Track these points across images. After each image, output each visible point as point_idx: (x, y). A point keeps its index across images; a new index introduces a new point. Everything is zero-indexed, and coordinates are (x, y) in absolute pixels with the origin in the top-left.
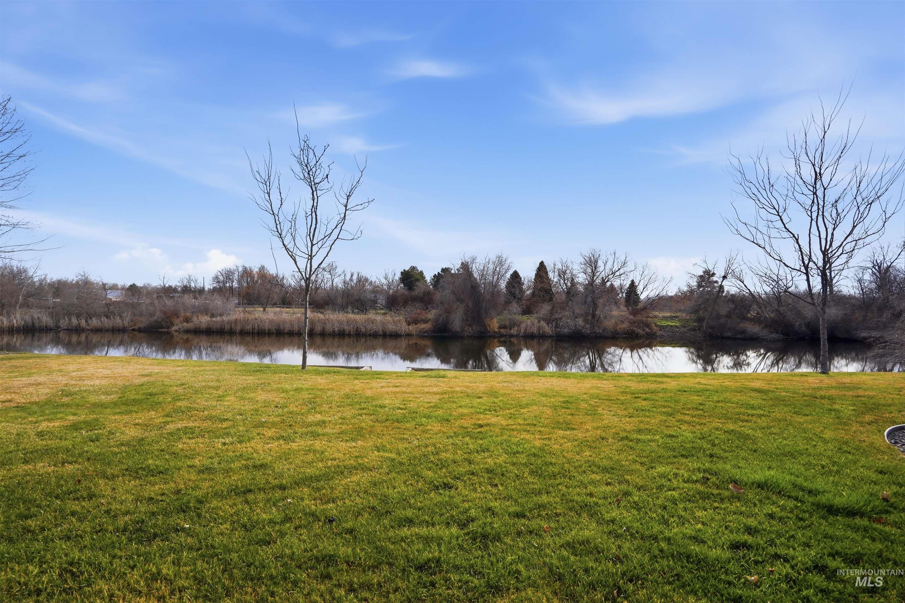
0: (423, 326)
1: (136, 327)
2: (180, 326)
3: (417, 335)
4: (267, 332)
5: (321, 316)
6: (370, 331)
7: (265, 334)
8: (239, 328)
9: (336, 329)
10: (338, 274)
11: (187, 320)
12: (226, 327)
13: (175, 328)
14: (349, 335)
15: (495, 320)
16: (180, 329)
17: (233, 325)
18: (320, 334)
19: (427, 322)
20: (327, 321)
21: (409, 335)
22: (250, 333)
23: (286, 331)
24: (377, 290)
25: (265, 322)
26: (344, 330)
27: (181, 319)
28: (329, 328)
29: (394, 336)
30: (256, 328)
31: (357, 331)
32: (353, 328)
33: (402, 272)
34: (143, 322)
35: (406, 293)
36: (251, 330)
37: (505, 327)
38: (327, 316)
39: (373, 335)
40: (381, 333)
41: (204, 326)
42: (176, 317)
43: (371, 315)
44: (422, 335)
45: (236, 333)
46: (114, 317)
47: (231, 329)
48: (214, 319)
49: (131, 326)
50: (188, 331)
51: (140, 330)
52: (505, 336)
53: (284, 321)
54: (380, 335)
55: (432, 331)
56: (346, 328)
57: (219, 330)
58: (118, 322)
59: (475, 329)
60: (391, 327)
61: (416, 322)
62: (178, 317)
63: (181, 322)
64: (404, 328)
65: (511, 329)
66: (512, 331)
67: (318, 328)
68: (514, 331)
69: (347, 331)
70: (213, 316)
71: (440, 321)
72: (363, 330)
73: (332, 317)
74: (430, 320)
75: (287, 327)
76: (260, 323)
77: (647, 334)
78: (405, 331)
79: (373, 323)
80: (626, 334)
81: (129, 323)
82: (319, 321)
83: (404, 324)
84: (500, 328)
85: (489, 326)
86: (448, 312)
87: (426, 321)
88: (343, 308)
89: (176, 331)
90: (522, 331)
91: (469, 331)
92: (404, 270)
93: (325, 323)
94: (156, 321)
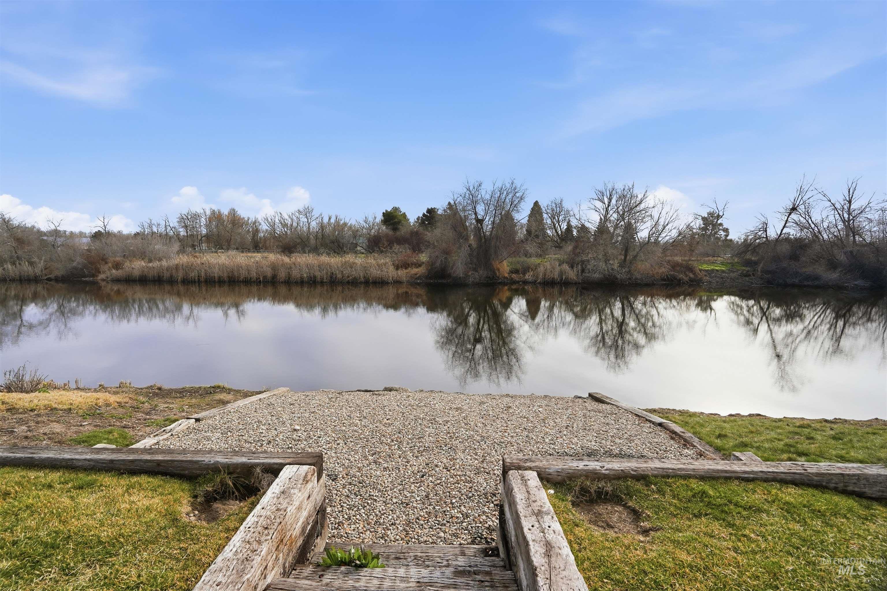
0: (414, 271)
1: (52, 276)
2: (108, 274)
3: (408, 282)
4: (217, 280)
5: (286, 259)
6: (348, 277)
7: (215, 282)
8: (180, 275)
9: (305, 275)
10: (315, 217)
11: (117, 266)
12: (165, 275)
13: (102, 276)
14: (322, 283)
15: (505, 263)
16: (108, 278)
17: (173, 271)
18: (285, 282)
19: (420, 266)
20: (293, 266)
21: (398, 282)
22: (195, 282)
23: (241, 279)
24: (355, 233)
25: (215, 268)
26: (315, 277)
27: (110, 265)
28: (295, 274)
29: (379, 283)
30: (203, 274)
31: (331, 277)
32: (327, 273)
33: (383, 213)
34: (59, 270)
35: (391, 233)
36: (197, 278)
37: (516, 271)
38: (293, 259)
39: (353, 283)
40: (362, 279)
41: (136, 273)
42: (103, 263)
43: (350, 258)
44: (414, 282)
45: (177, 282)
46: (20, 264)
47: (171, 276)
48: (151, 265)
49: (46, 275)
50: (117, 280)
51: (57, 280)
52: (518, 282)
53: (239, 267)
54: (361, 283)
55: (427, 277)
56: (318, 274)
57: (156, 278)
58: (26, 268)
59: (481, 274)
60: (375, 273)
61: (406, 265)
62: (106, 263)
63: (110, 269)
64: (391, 273)
65: (524, 274)
66: (527, 277)
67: (282, 275)
68: (529, 276)
69: (319, 277)
70: (150, 261)
71: (438, 264)
72: (339, 276)
73: (299, 260)
74: (423, 263)
75: (244, 274)
76: (207, 268)
77: (691, 280)
78: (392, 277)
79: (351, 268)
80: (665, 280)
81: (42, 271)
82: (283, 265)
83: (391, 268)
84: (511, 272)
85: (499, 270)
86: (447, 252)
87: (418, 265)
88: (315, 250)
89: (103, 280)
90: (541, 276)
91: (475, 277)
92: (386, 211)
93: (291, 268)
94: (75, 268)
